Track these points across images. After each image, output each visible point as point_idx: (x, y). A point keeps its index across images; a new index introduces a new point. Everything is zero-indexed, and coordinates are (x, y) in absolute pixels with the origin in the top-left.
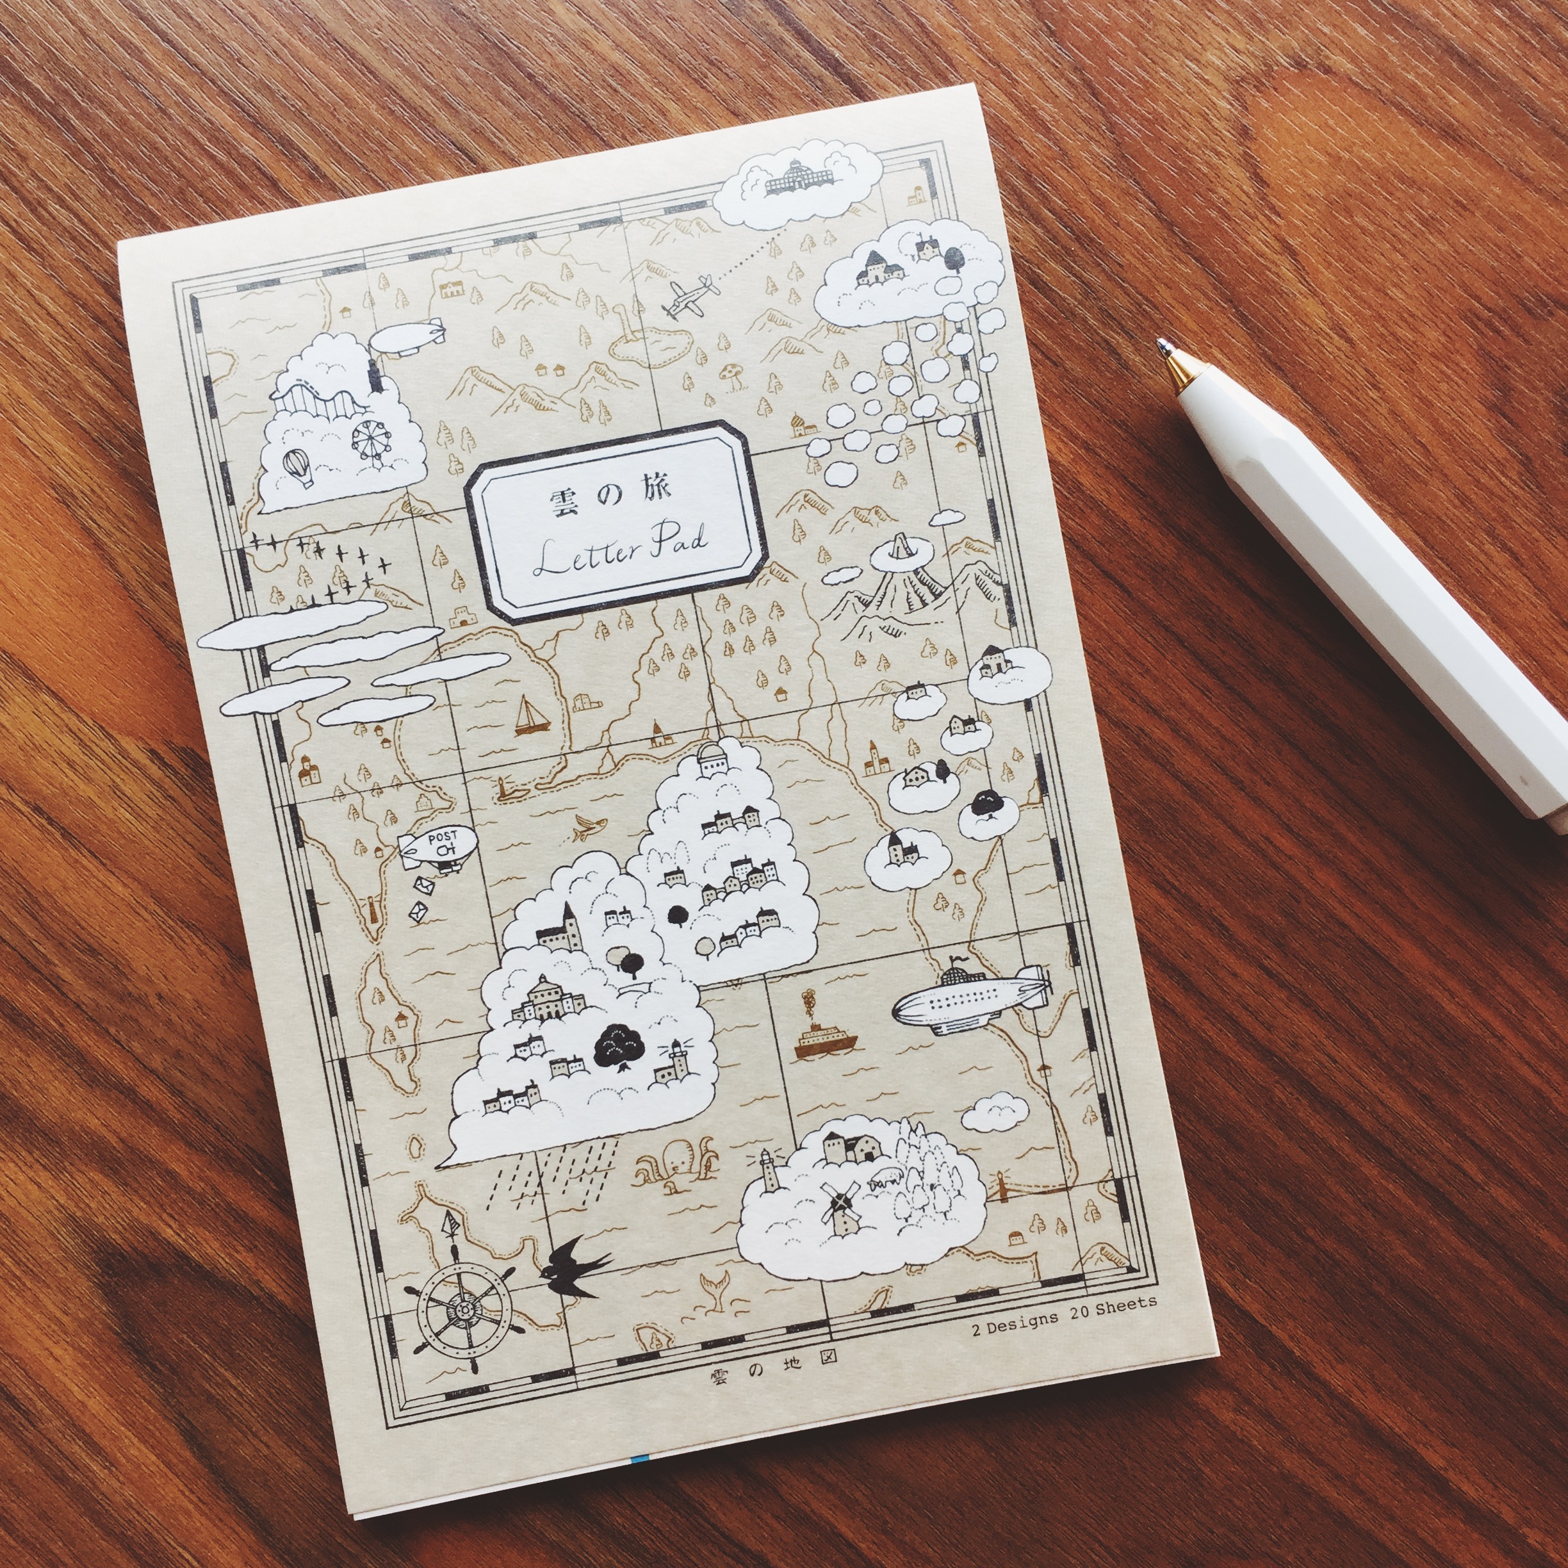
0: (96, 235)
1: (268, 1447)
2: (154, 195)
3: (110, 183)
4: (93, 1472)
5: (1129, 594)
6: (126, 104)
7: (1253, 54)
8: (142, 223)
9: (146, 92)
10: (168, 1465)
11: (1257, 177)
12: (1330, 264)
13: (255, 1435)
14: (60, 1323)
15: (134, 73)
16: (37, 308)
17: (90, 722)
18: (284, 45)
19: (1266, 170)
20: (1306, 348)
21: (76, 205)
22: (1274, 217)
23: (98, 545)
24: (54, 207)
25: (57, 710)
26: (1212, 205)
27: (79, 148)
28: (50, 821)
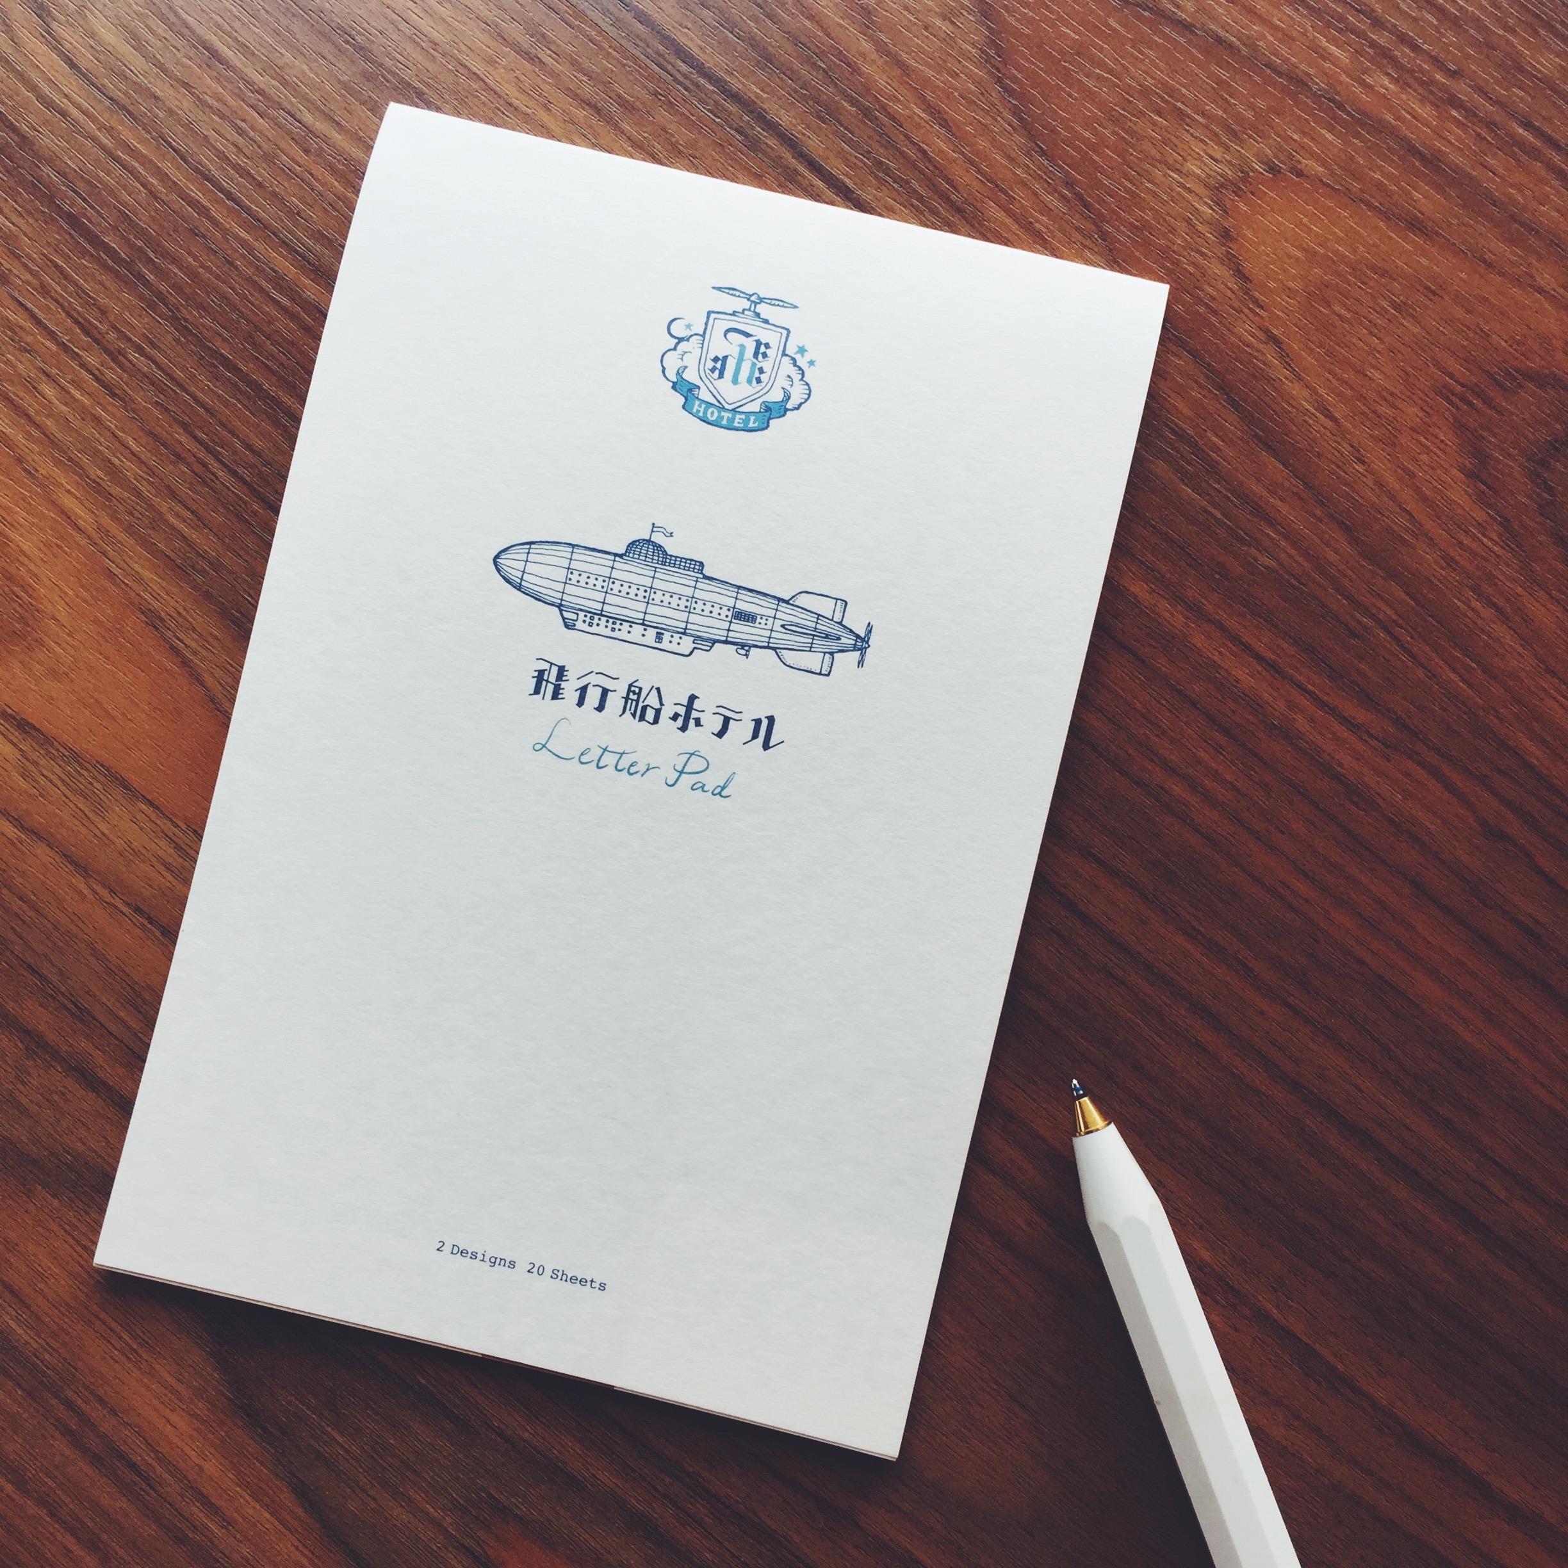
0: (173, 379)
1: (374, 1500)
2: (225, 340)
3: (184, 330)
4: (213, 1533)
5: (1143, 662)
6: (195, 258)
7: (1230, 162)
8: (216, 367)
9: (213, 246)
10: (282, 1522)
11: (1239, 273)
12: (1312, 350)
13: (363, 1490)
14: (174, 1391)
15: (202, 230)
16: (122, 449)
17: (184, 827)
18: (339, 198)
20: (1295, 428)
21: (153, 352)
23: (185, 663)
24: (133, 355)
25: (153, 817)
26: (1200, 301)
27: (154, 301)
28: (150, 920)
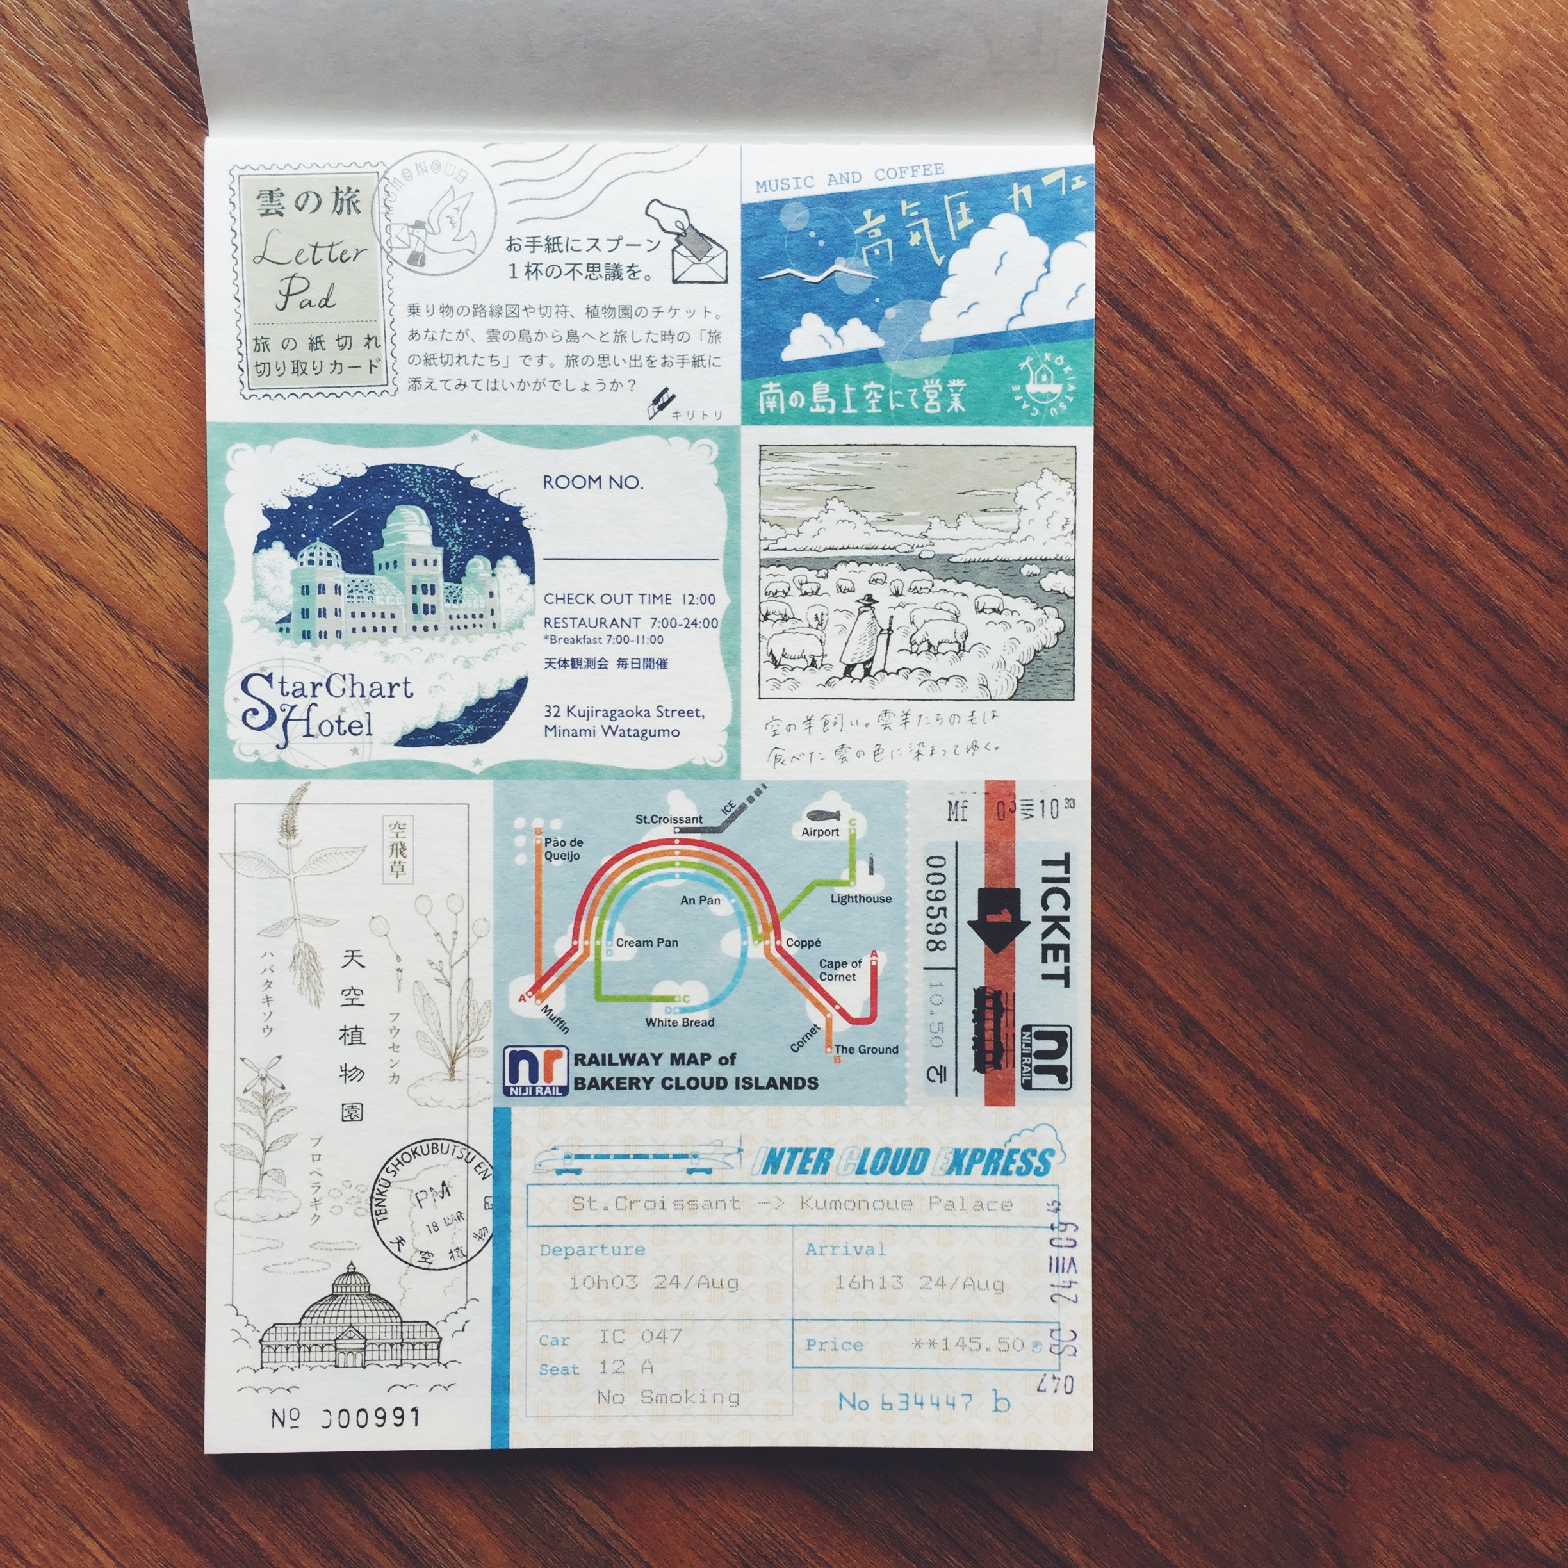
19: (1442, 42)
22: (1450, 91)
